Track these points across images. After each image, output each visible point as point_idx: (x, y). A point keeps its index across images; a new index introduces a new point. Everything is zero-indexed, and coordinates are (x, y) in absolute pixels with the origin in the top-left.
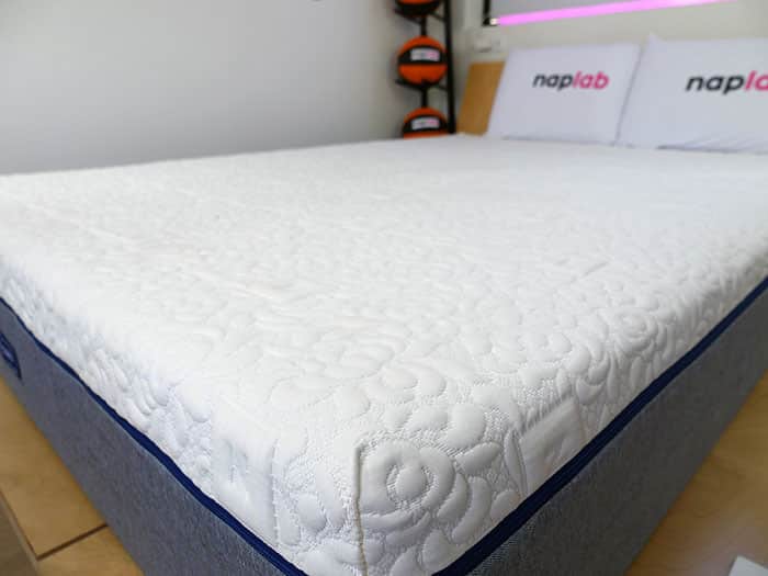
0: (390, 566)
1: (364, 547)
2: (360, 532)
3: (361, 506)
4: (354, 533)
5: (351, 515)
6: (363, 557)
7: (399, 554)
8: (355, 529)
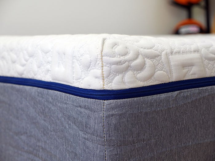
0: (113, 79)
1: (103, 70)
2: (102, 64)
3: (103, 54)
4: (100, 65)
5: (99, 57)
6: (103, 74)
7: (116, 75)
8: (101, 63)
